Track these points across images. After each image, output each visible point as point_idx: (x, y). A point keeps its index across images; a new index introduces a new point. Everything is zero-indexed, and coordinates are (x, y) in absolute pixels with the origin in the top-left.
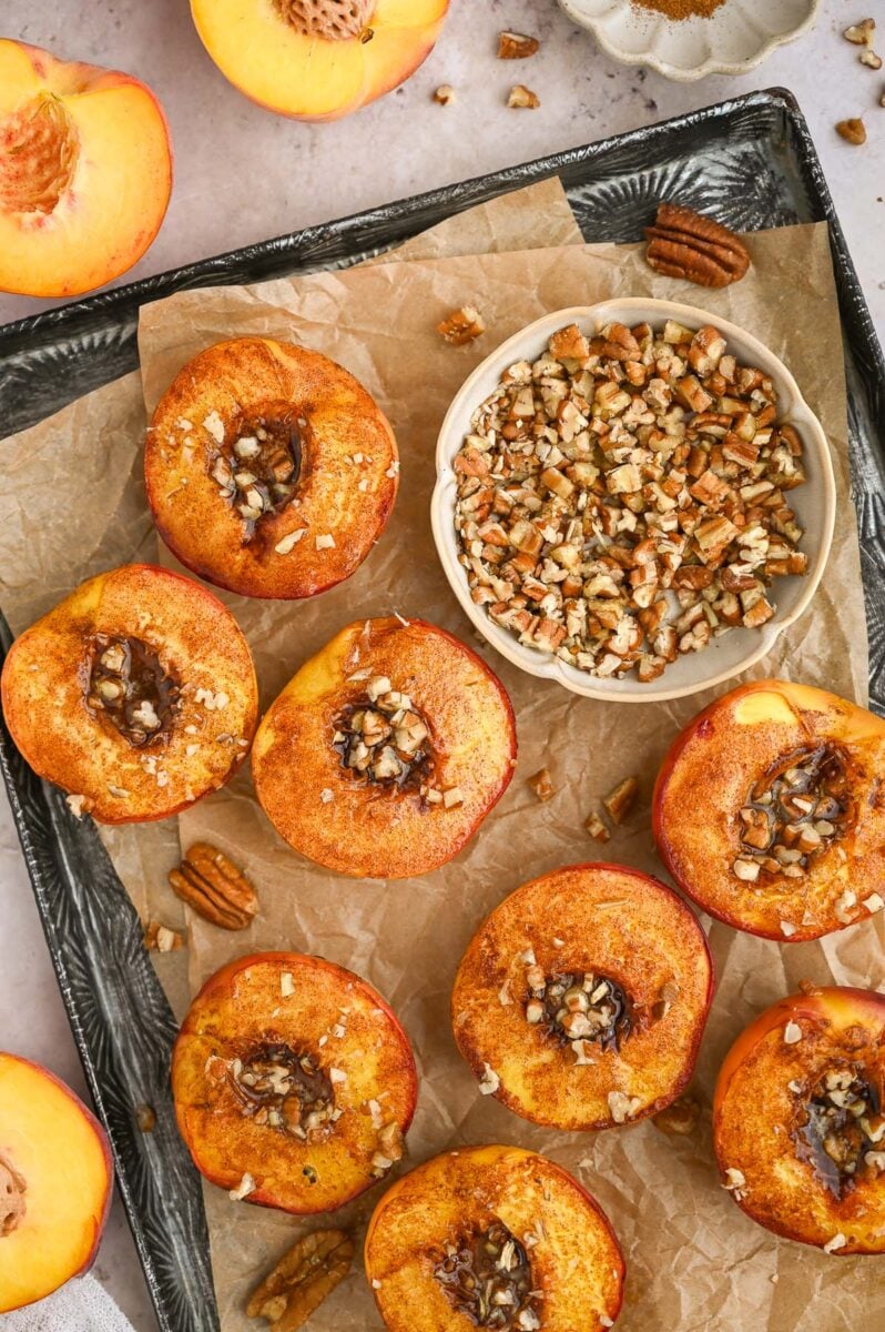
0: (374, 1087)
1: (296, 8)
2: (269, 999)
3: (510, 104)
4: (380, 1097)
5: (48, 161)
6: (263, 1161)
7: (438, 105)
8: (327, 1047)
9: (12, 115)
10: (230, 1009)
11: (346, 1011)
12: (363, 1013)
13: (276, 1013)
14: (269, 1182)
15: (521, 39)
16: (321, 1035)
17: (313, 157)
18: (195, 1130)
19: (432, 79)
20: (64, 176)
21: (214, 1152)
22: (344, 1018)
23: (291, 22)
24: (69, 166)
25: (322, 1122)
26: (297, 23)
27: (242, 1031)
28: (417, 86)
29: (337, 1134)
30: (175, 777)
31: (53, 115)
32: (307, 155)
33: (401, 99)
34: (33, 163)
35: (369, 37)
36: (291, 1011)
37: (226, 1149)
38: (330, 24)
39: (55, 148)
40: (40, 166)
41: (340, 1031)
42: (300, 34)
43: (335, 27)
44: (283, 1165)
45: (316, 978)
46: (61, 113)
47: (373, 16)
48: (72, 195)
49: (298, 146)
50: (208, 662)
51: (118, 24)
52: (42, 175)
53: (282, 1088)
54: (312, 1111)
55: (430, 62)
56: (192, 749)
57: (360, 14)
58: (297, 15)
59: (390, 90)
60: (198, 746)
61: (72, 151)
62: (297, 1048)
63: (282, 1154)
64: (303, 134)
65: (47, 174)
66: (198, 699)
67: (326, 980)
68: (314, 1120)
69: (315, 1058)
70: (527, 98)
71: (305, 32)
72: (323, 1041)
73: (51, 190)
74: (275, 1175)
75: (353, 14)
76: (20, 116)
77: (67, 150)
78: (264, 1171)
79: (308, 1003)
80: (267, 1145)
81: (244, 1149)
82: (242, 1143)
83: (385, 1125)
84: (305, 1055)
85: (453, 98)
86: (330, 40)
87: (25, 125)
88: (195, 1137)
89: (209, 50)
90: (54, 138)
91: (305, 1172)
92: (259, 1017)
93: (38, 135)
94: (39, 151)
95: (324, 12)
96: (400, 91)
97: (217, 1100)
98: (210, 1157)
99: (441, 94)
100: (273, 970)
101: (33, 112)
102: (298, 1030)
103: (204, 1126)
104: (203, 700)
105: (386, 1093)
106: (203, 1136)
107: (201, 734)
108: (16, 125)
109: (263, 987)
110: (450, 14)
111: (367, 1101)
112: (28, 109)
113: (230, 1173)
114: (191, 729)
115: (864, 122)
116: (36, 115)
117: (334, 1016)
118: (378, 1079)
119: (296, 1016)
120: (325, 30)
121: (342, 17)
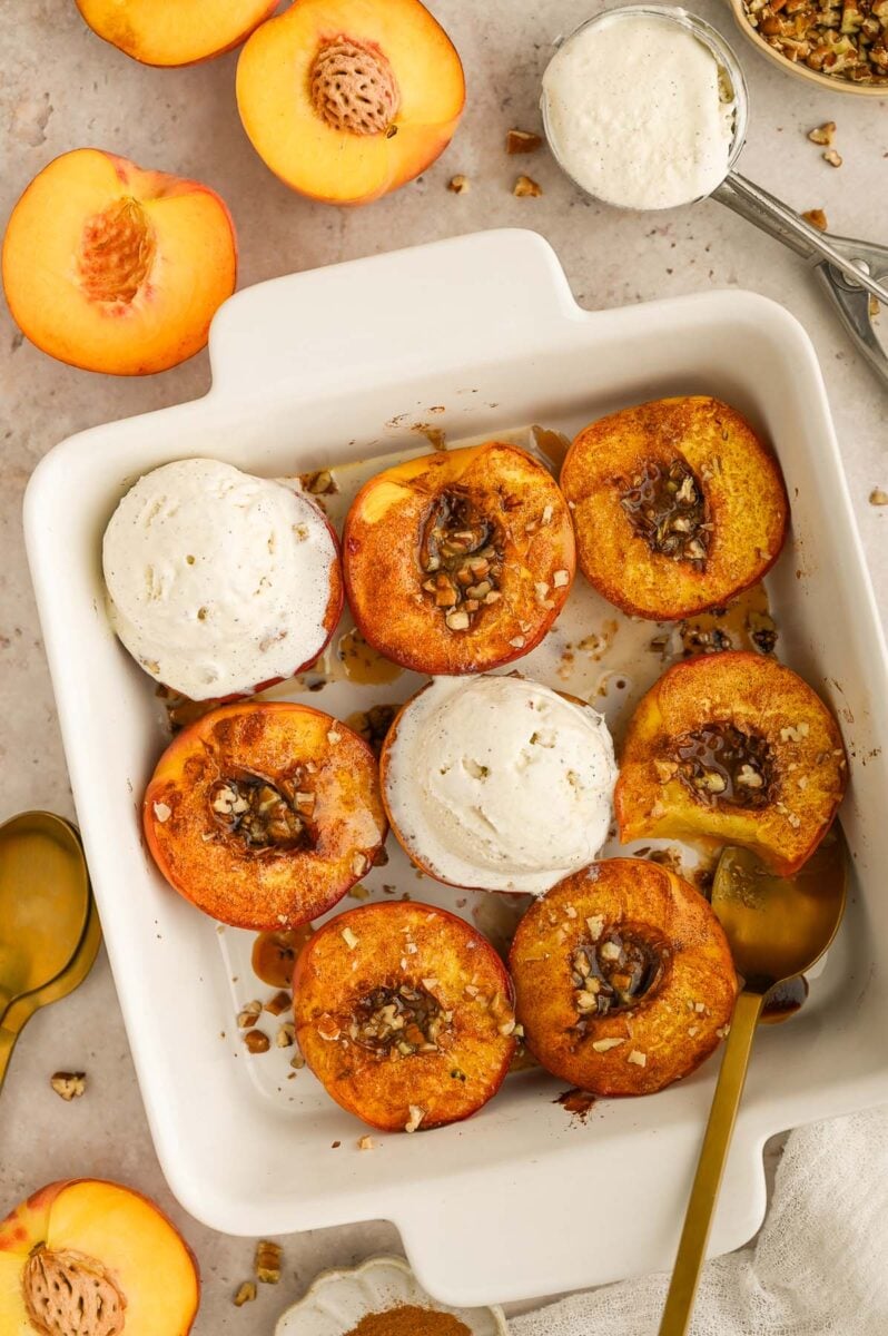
0: (464, 976)
1: (330, 106)
2: (344, 959)
3: (517, 192)
4: (474, 981)
5: (128, 257)
6: (415, 1087)
7: (453, 193)
8: (411, 966)
9: (97, 216)
10: (320, 986)
11: (407, 929)
12: (422, 923)
13: (355, 965)
14: (431, 1102)
15: (526, 136)
16: (400, 960)
17: (343, 237)
18: (351, 1098)
19: (448, 170)
20: (143, 270)
21: (375, 1105)
22: (408, 936)
23: (325, 119)
24: (147, 261)
25: (441, 1027)
26: (330, 119)
27: (340, 997)
28: (435, 176)
29: (459, 1030)
30: (803, 813)
31: (133, 217)
32: (338, 235)
33: (421, 187)
34: (115, 258)
35: (394, 132)
36: (367, 956)
37: (382, 1097)
38: (359, 121)
39: (134, 245)
40: (121, 260)
41: (413, 948)
42: (333, 130)
43: (364, 123)
44: (432, 1080)
45: (371, 920)
46: (141, 215)
47: (397, 114)
48: (149, 288)
49: (330, 227)
50: (774, 706)
51: (174, 118)
52: (123, 269)
53: (398, 1023)
54: (429, 1024)
55: (447, 156)
56: (802, 782)
57: (386, 112)
58: (331, 113)
59: (412, 178)
60: (805, 777)
61: (149, 249)
62: (389, 982)
63: (427, 1072)
64: (336, 217)
65: (127, 268)
66: (785, 738)
67: (377, 916)
68: (434, 1030)
69: (408, 982)
70: (531, 187)
71: (337, 127)
72: (404, 964)
73: (131, 282)
74: (432, 1093)
75: (380, 112)
76: (104, 217)
77: (145, 248)
78: (423, 1094)
79: (374, 941)
80: (412, 1072)
81: (396, 1088)
82: (392, 1084)
83: (490, 1000)
84: (399, 986)
85: (466, 188)
86: (359, 135)
87: (109, 225)
88: (354, 1102)
89: (254, 142)
90: (134, 236)
91: (453, 1076)
92: (346, 977)
93: (120, 234)
94: (121, 247)
95: (354, 110)
96: (420, 180)
97: (352, 1063)
98: (376, 1111)
99: (456, 183)
100: (333, 934)
101: (117, 213)
102: (380, 968)
103: (355, 1089)
104: (790, 738)
105: (476, 975)
106: (359, 1098)
107: (801, 765)
108: (101, 225)
109: (333, 953)
110: (464, 113)
111: (465, 990)
112: (112, 211)
113: (398, 1114)
114: (792, 767)
115: (825, 212)
116: (119, 216)
117: (401, 940)
118: (463, 968)
119: (372, 959)
120: (355, 126)
121: (370, 115)
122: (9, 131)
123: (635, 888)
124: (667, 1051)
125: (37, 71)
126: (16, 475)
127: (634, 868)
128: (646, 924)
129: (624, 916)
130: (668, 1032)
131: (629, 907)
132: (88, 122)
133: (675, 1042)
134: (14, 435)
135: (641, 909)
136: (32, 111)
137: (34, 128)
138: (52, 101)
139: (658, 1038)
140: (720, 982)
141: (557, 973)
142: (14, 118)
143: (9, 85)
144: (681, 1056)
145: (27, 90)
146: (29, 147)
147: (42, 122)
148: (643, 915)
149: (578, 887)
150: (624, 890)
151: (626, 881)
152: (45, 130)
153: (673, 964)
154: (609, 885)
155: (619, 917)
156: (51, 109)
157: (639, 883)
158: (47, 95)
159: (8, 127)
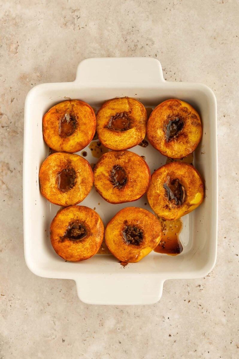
122: (9, 51)
123: (91, 217)
124: (76, 254)
125: (15, 37)
126: (13, 132)
127: (93, 213)
128: (88, 226)
129: (85, 221)
130: (79, 250)
131: (87, 220)
132: (27, 48)
133: (79, 253)
134: (12, 123)
135: (89, 222)
136: (14, 46)
137: (15, 50)
138: (19, 43)
139: (76, 250)
140: (95, 247)
141: (65, 224)
142: (10, 48)
143: (8, 40)
144: (78, 257)
145: (13, 41)
146: (13, 54)
147: (16, 49)
148: (89, 223)
149: (80, 209)
150: (88, 216)
151: (90, 214)
152: (17, 50)
153: (88, 237)
154: (86, 213)
155: (84, 221)
156: (19, 46)
157: (92, 217)
158: (17, 42)
159: (8, 50)
